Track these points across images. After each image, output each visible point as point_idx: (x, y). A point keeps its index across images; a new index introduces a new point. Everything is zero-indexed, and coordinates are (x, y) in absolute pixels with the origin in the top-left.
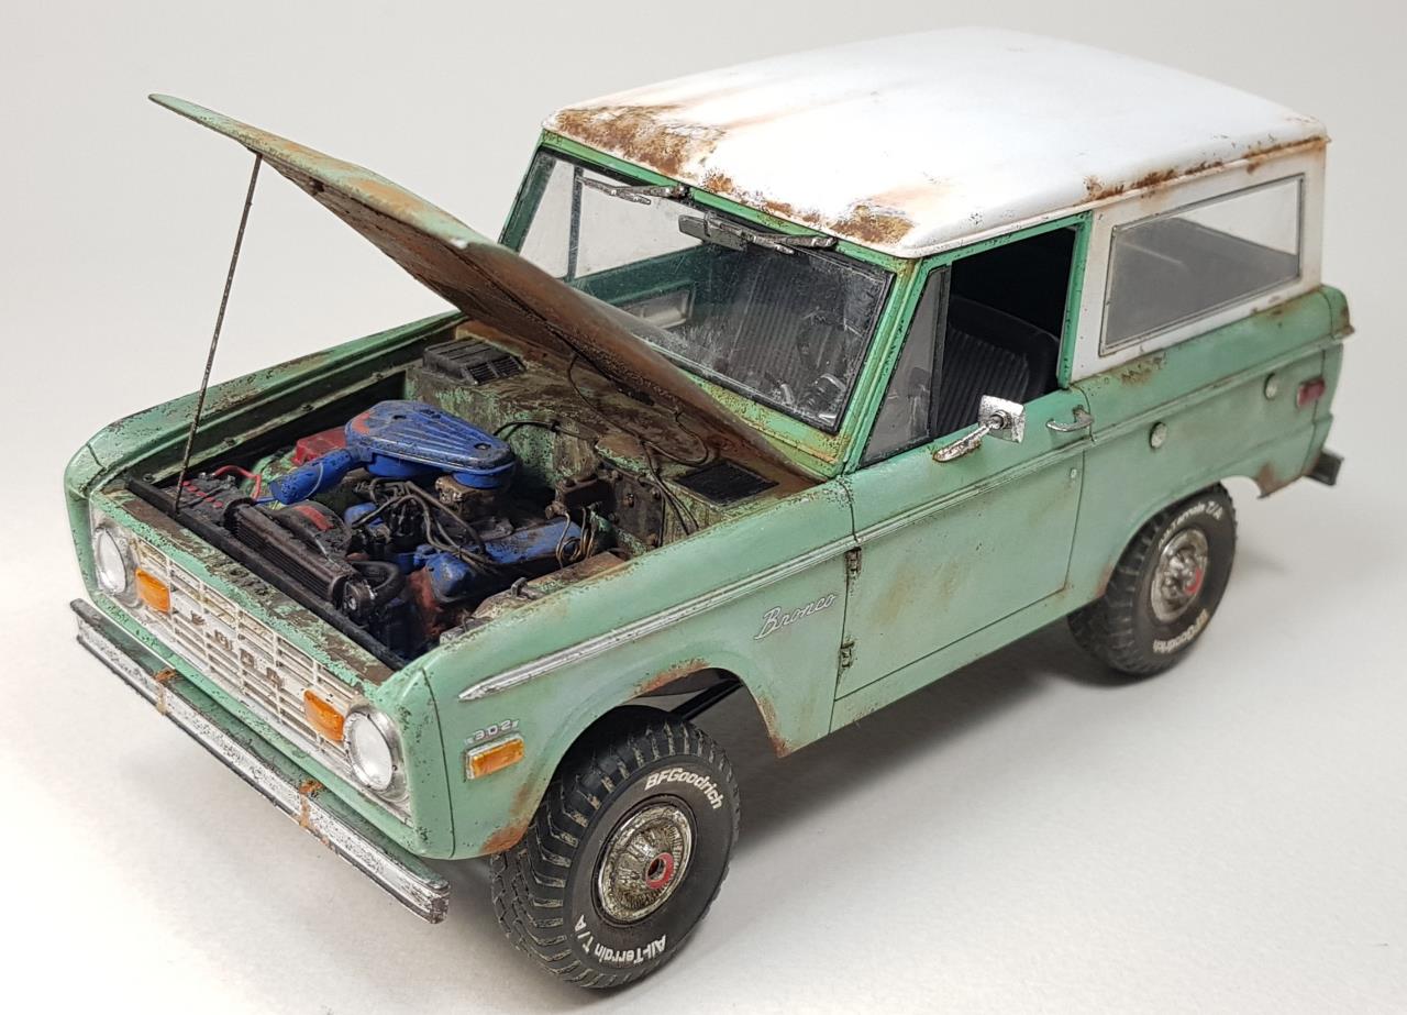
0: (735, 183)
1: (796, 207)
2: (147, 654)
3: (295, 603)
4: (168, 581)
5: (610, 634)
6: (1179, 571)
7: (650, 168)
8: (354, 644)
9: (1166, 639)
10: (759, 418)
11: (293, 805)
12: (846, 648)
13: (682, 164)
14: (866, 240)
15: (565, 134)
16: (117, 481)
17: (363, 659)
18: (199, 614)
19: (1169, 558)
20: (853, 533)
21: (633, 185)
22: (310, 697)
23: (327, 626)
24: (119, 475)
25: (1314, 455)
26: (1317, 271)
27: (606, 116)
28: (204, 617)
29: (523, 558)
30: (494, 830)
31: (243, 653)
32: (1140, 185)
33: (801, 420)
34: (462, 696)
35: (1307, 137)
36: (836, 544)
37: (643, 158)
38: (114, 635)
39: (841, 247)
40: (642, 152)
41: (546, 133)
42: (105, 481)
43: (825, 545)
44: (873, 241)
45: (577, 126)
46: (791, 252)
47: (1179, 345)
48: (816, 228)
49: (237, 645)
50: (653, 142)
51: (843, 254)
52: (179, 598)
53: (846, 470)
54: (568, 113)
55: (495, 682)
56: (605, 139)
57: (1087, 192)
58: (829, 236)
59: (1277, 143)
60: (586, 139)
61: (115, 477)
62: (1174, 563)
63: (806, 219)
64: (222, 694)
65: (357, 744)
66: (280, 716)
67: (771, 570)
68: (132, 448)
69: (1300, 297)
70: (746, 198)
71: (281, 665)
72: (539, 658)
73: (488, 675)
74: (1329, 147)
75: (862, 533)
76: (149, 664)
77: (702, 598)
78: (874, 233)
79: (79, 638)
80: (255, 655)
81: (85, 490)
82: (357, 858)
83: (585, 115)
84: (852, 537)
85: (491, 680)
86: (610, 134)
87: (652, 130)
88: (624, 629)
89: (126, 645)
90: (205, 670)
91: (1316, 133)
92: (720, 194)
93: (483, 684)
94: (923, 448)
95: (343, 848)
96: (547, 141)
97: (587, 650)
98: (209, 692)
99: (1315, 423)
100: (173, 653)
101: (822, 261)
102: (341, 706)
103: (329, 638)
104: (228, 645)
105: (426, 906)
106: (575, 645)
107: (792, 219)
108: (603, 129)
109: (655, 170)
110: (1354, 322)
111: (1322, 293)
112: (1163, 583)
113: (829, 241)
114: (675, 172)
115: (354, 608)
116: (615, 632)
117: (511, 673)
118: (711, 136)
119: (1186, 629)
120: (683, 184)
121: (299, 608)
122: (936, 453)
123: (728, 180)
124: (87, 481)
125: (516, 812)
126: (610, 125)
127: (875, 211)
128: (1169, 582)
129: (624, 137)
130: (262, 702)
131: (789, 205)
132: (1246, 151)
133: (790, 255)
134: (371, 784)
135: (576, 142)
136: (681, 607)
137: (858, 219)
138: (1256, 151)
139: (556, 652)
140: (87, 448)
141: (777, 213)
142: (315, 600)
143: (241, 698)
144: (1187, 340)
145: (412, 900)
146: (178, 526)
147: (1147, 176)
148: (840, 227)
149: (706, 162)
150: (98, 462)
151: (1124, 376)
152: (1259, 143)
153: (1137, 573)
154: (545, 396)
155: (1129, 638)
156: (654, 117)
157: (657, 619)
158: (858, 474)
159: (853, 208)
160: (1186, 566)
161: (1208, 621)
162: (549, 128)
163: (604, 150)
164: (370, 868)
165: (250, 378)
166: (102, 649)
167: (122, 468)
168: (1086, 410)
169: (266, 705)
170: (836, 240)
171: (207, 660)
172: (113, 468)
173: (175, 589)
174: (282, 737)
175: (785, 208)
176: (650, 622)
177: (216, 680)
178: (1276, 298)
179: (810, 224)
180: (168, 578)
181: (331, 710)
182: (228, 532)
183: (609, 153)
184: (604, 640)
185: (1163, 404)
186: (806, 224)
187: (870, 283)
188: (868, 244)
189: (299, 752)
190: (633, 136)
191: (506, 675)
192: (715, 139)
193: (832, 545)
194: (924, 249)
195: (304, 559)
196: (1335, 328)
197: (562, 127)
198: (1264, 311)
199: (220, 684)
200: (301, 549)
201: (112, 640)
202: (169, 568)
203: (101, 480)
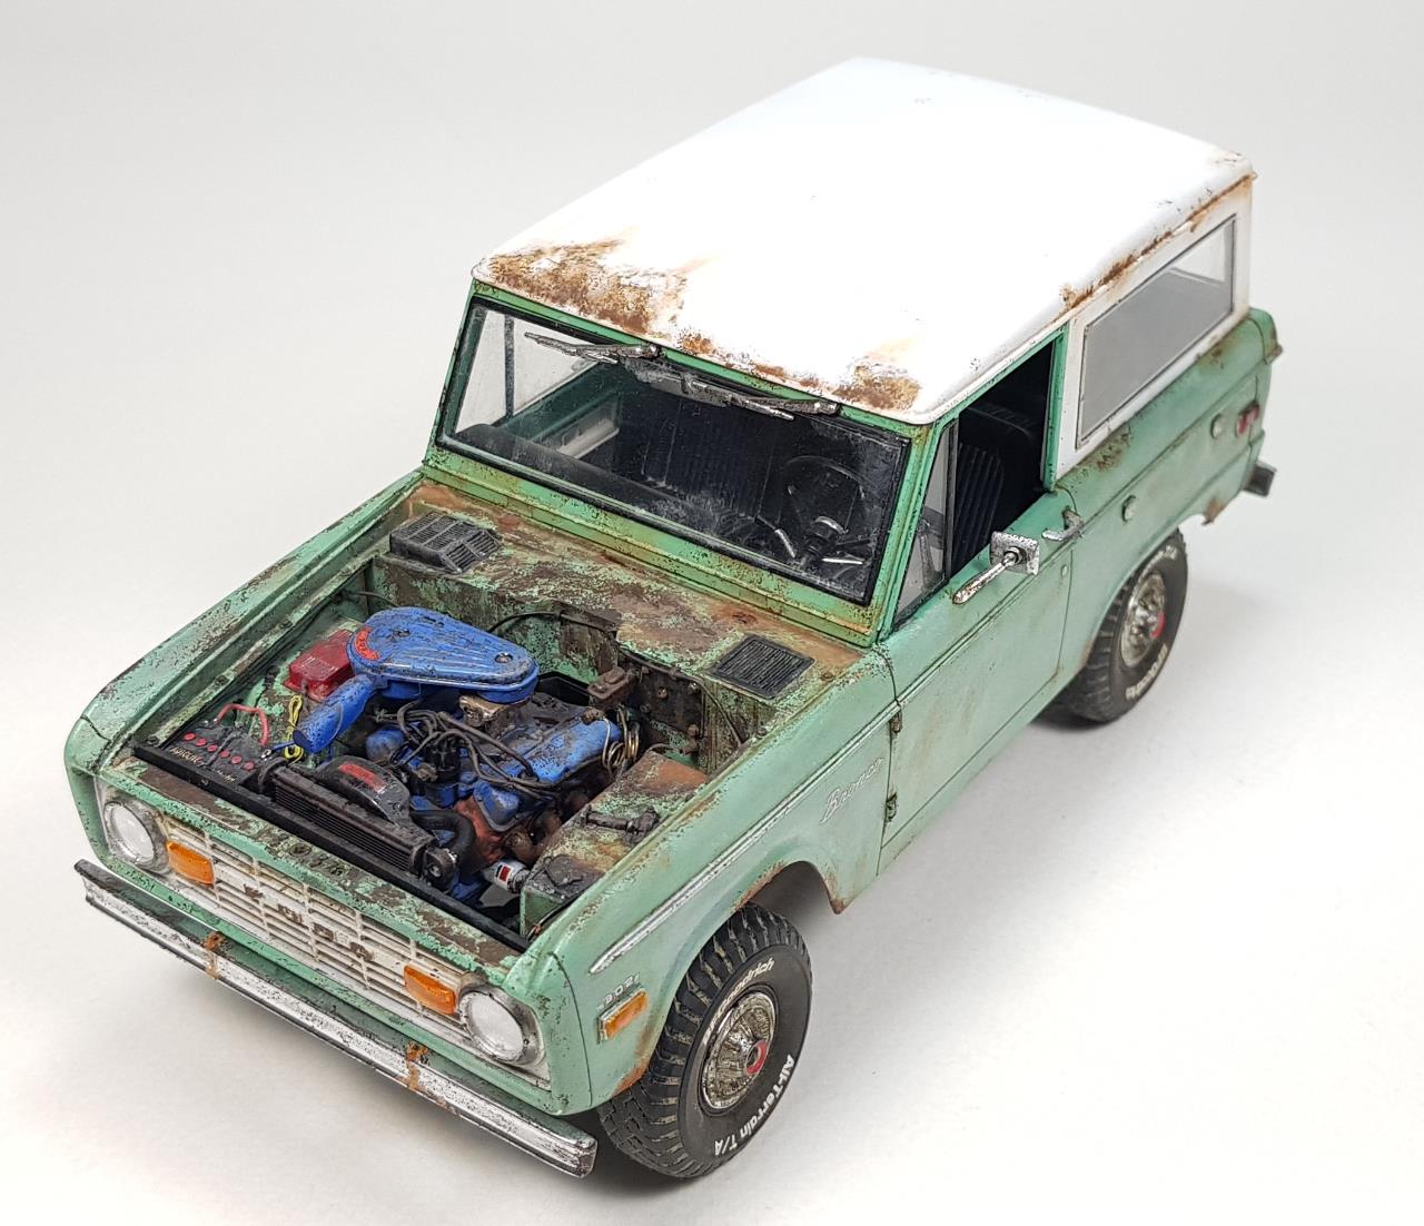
0: (715, 345)
1: (789, 369)
2: (183, 917)
3: (374, 878)
4: (209, 853)
5: (708, 869)
6: (1145, 619)
7: (614, 327)
8: (454, 919)
9: (1134, 683)
10: (778, 588)
11: (396, 1068)
12: (892, 799)
13: (650, 322)
14: (875, 406)
15: (504, 286)
16: (124, 750)
17: (470, 935)
18: (255, 887)
19: (1134, 609)
20: (895, 699)
21: (596, 343)
22: (410, 972)
23: (418, 901)
24: (125, 744)
25: (1251, 469)
26: (1245, 300)
27: (545, 264)
28: (261, 890)
29: (567, 770)
30: (623, 1075)
31: (318, 928)
32: (1106, 280)
33: (827, 592)
34: (593, 970)
35: (1237, 179)
36: (883, 715)
37: (603, 315)
38: (138, 900)
39: (845, 412)
40: (600, 308)
41: (477, 283)
42: (112, 754)
43: (874, 719)
44: (882, 407)
45: (517, 277)
46: (791, 417)
47: (1138, 414)
48: (817, 393)
49: (308, 919)
50: (610, 296)
51: (849, 418)
52: (224, 869)
53: (880, 637)
54: (501, 261)
55: (618, 949)
56: (553, 293)
57: (1064, 303)
58: (831, 402)
59: (1214, 194)
60: (530, 292)
61: (122, 747)
62: (1140, 612)
63: (805, 383)
64: (291, 961)
65: (474, 1016)
66: (368, 984)
67: (834, 760)
68: (132, 713)
69: (1233, 330)
70: (731, 361)
71: (367, 938)
72: (652, 913)
73: (611, 943)
74: (1255, 183)
75: (903, 696)
76: (188, 927)
77: (780, 807)
78: (883, 399)
79: (89, 900)
80: (333, 929)
81: (94, 768)
82: (483, 1119)
83: (521, 263)
84: (895, 703)
85: (615, 948)
86: (557, 287)
87: (605, 282)
88: (719, 860)
89: (157, 910)
90: (264, 937)
91: (1243, 174)
92: (701, 356)
93: (609, 953)
94: (942, 592)
95: (466, 1109)
96: (480, 292)
97: (691, 891)
98: (274, 959)
99: (1250, 444)
100: (219, 920)
101: (827, 426)
102: (450, 981)
103: (426, 916)
104: (296, 919)
105: (572, 1162)
106: (680, 890)
107: (787, 383)
108: (548, 282)
109: (619, 328)
110: (1281, 341)
111: (1251, 319)
112: (1131, 633)
113: (833, 407)
114: (644, 331)
115: (437, 875)
116: (712, 865)
117: (630, 936)
118: (672, 287)
119: (1149, 668)
120: (654, 344)
121: (380, 882)
122: (954, 596)
123: (706, 341)
124: (95, 758)
125: (639, 1054)
126: (554, 275)
127: (876, 373)
128: (1135, 631)
129: (574, 290)
130: (343, 970)
131: (781, 369)
132: (1190, 212)
133: (790, 421)
134: (496, 1053)
135: (518, 296)
136: (763, 821)
137: (861, 383)
138: (1197, 208)
139: (666, 901)
140: (84, 722)
141: (770, 378)
142: (394, 871)
143: (316, 966)
144: (1146, 406)
145: (555, 1156)
146: (210, 796)
147: (1111, 268)
148: (843, 392)
149: (678, 320)
150: (99, 734)
151: (1099, 463)
152: (1200, 200)
153: (1112, 634)
154: (540, 581)
155: (1105, 695)
156: (601, 262)
157: (745, 841)
158: (893, 639)
159: (853, 369)
160: (1150, 612)
161: (1167, 655)
162: (482, 278)
163: (554, 306)
164: (501, 1128)
165: (226, 604)
166: (123, 912)
167: (126, 736)
168: (1073, 509)
169: (348, 972)
170: (840, 405)
171: (266, 927)
172: (117, 737)
173: (217, 861)
174: (372, 1003)
175: (778, 372)
176: (740, 846)
177: (281, 947)
178: (1214, 338)
179: (810, 389)
180: (209, 850)
181: (438, 985)
182: (269, 799)
183: (561, 309)
184: (704, 877)
185: (1133, 480)
186: (805, 389)
187: (883, 449)
188: (877, 410)
189: (397, 1019)
190: (585, 289)
191: (627, 938)
192: (679, 290)
193: (880, 717)
194: (937, 410)
195: (369, 827)
196: (1266, 352)
197: (498, 278)
198: (1205, 354)
199: (287, 952)
200: (362, 815)
201: (140, 907)
202: (211, 843)
203: (107, 755)
